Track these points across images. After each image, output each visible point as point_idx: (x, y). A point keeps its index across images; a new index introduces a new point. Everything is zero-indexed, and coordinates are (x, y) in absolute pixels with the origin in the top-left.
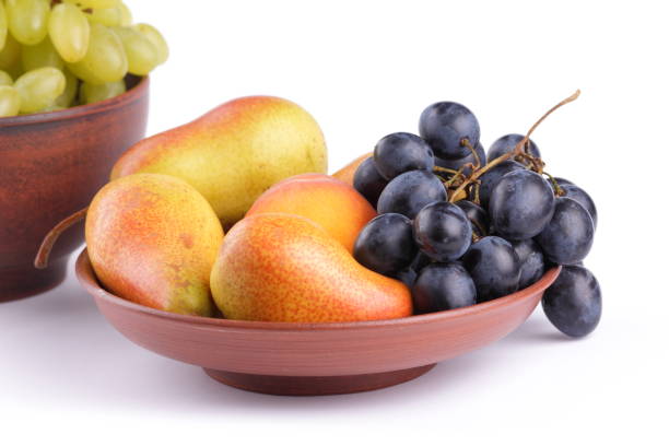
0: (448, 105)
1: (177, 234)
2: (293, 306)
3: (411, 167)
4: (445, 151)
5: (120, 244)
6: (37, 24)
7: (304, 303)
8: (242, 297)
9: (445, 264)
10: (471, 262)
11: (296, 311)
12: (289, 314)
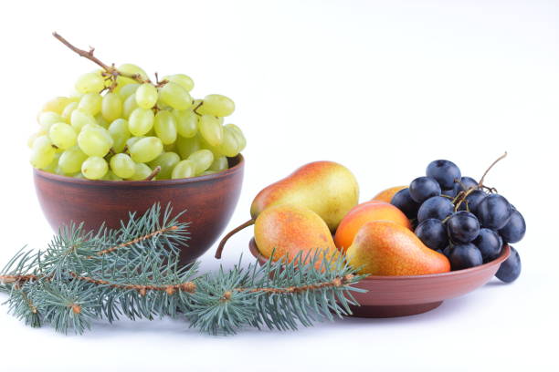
0: (445, 161)
1: (318, 234)
2: (400, 267)
3: (433, 195)
4: (446, 185)
5: (288, 241)
6: (193, 126)
7: (406, 266)
8: (372, 264)
9: (467, 244)
10: (478, 242)
11: (402, 270)
12: (398, 272)
